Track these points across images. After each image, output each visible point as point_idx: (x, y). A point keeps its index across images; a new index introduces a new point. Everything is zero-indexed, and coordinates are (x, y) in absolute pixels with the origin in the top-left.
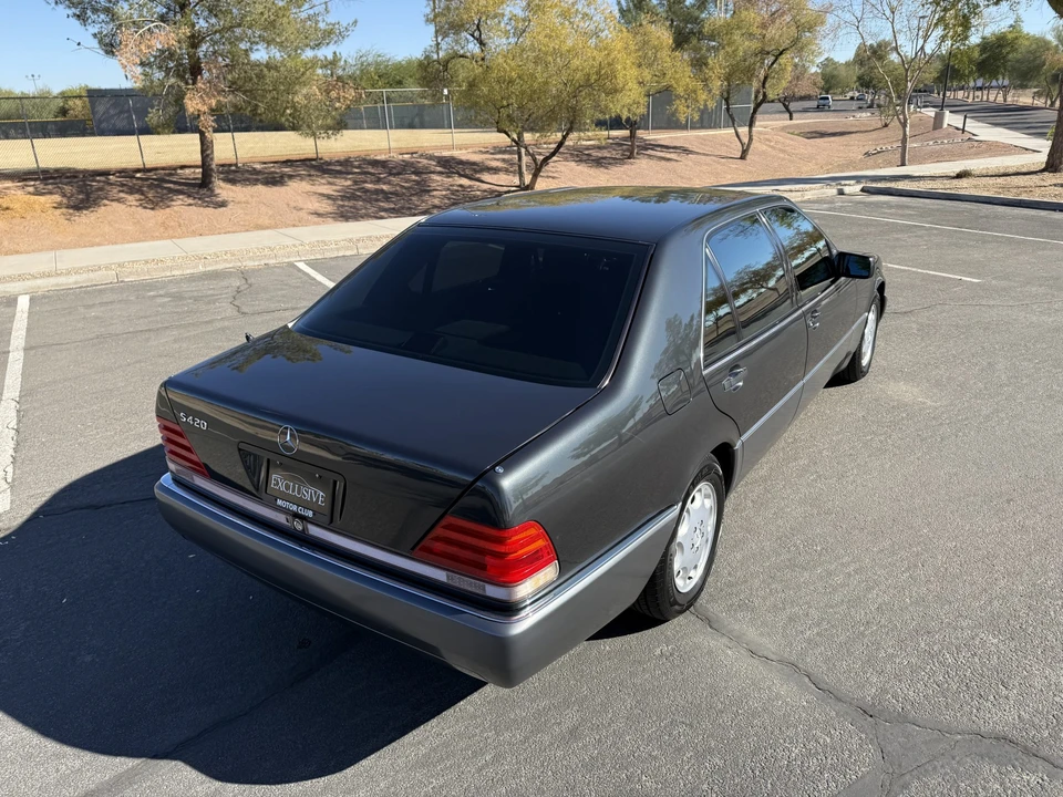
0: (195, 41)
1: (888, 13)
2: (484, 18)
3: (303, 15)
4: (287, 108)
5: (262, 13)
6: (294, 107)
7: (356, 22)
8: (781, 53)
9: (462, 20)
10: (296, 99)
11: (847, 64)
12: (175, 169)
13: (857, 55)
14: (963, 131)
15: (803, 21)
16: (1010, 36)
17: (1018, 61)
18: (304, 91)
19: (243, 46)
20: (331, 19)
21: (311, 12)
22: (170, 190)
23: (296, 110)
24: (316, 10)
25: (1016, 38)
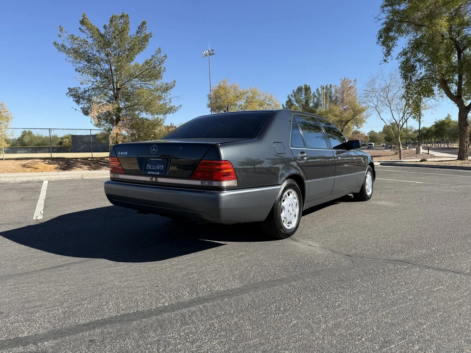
0: (119, 110)
1: (388, 103)
2: (230, 105)
3: (161, 103)
4: (152, 134)
5: (146, 99)
6: (154, 134)
7: (181, 106)
8: (348, 122)
9: (221, 105)
10: (156, 131)
11: (380, 133)
12: (104, 158)
13: (384, 129)
14: (428, 154)
15: (356, 109)
16: (446, 122)
17: (450, 130)
18: (159, 129)
19: (137, 113)
20: (172, 104)
21: (164, 102)
22: (101, 165)
23: (155, 135)
24: (166, 101)
25: (449, 122)
